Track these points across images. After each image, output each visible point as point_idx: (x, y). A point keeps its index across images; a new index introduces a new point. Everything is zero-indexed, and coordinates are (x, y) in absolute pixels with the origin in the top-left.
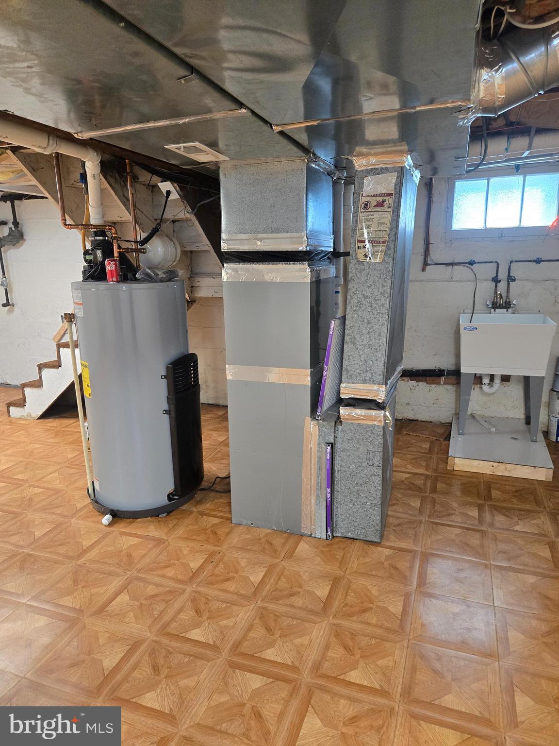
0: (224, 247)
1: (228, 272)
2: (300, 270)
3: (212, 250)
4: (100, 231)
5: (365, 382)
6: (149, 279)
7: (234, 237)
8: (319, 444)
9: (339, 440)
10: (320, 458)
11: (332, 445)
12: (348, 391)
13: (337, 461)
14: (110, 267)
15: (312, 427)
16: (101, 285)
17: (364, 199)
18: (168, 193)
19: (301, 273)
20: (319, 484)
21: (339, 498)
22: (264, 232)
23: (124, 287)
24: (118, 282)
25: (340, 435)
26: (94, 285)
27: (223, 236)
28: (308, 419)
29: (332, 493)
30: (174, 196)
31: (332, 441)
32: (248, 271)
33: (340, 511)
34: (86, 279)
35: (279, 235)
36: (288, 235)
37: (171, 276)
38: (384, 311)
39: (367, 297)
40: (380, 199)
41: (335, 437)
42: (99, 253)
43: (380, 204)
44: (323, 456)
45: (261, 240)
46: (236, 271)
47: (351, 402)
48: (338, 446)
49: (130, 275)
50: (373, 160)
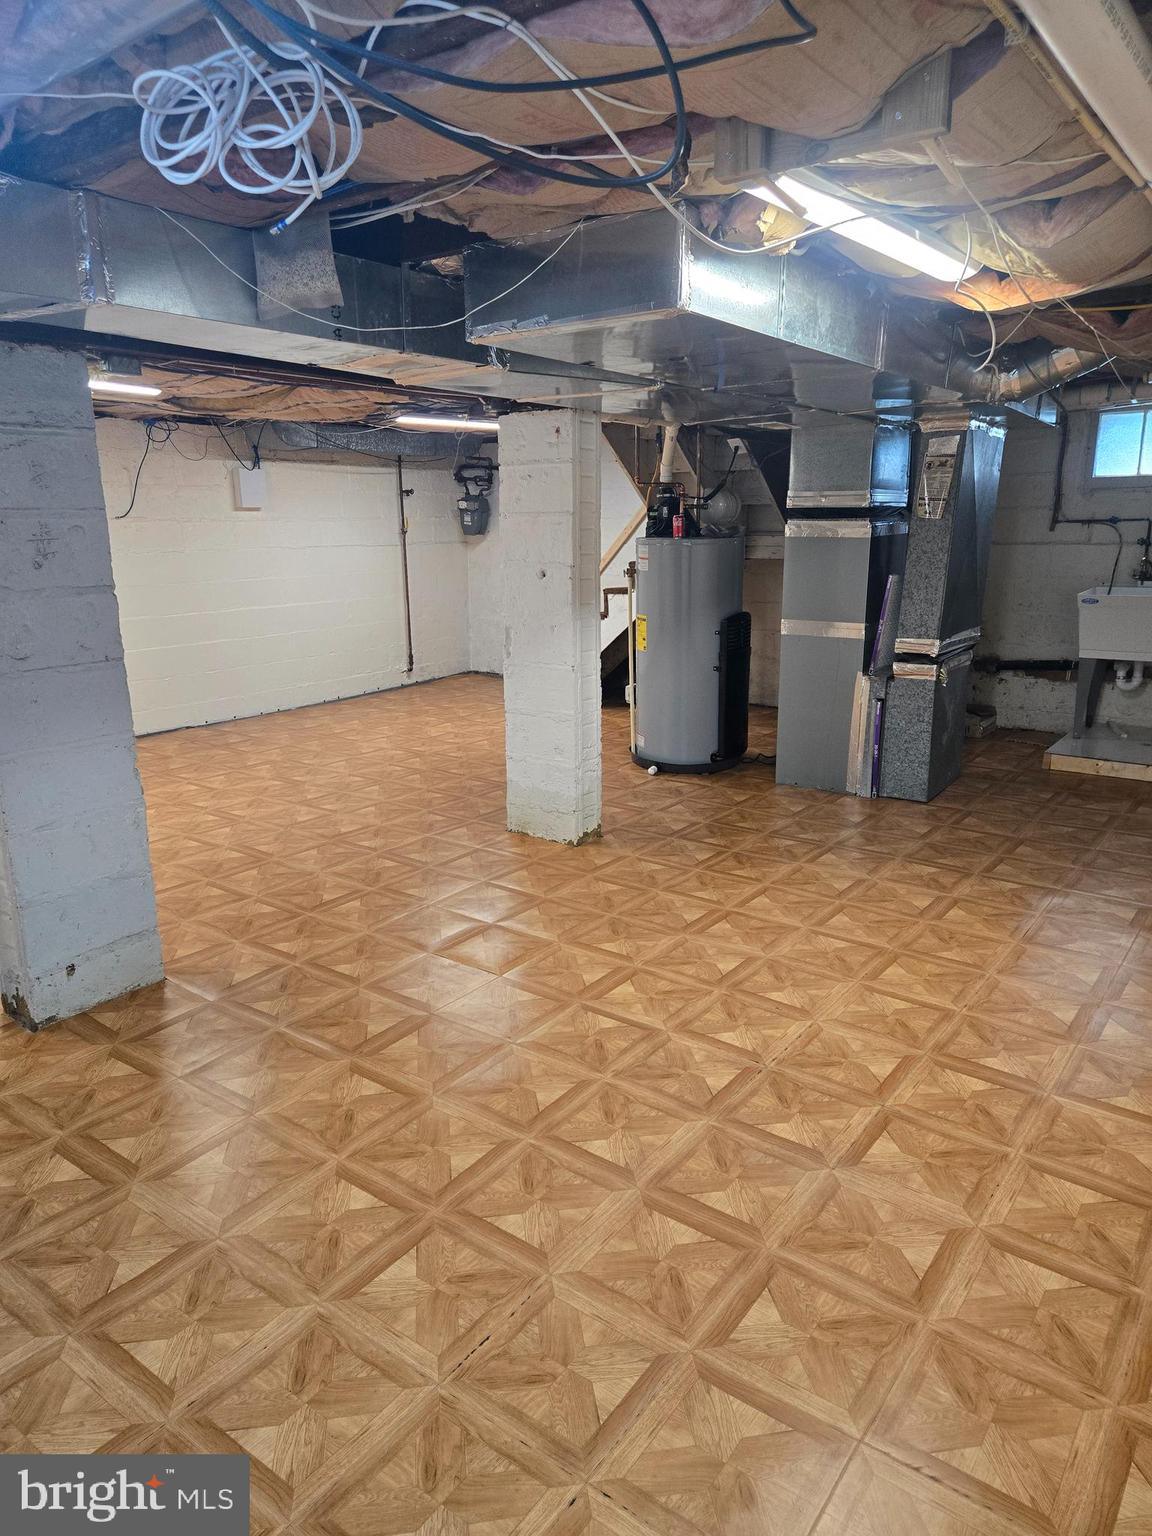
0: (789, 504)
1: (790, 529)
2: (862, 526)
3: (775, 505)
4: (668, 488)
5: (919, 636)
6: (712, 534)
7: (797, 494)
8: (870, 700)
9: (890, 697)
10: (869, 714)
11: (883, 701)
12: (903, 645)
13: (888, 719)
14: (677, 523)
15: (863, 684)
16: (666, 541)
17: (928, 459)
18: (737, 448)
19: (860, 530)
20: (867, 741)
21: (887, 756)
22: (829, 489)
23: (687, 543)
24: (683, 537)
25: (892, 691)
26: (657, 541)
27: (789, 493)
28: (860, 674)
29: (880, 749)
30: (742, 451)
31: (883, 696)
32: (810, 526)
33: (887, 769)
34: (649, 535)
35: (843, 493)
36: (853, 492)
37: (733, 532)
38: (941, 565)
39: (925, 552)
40: (944, 459)
41: (887, 693)
42: (665, 510)
43: (943, 464)
44: (873, 712)
45: (826, 497)
46: (799, 527)
47: (906, 657)
48: (890, 703)
49: (692, 532)
50: (938, 424)
